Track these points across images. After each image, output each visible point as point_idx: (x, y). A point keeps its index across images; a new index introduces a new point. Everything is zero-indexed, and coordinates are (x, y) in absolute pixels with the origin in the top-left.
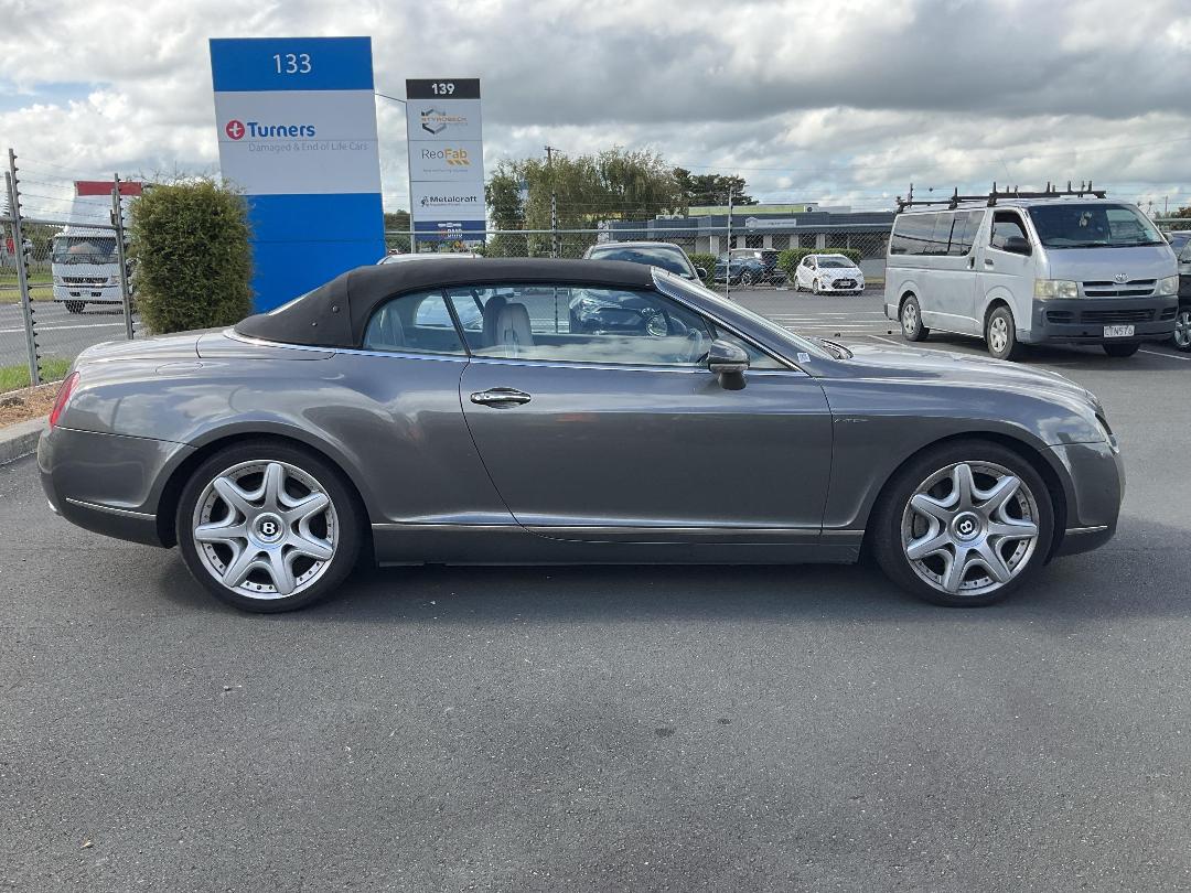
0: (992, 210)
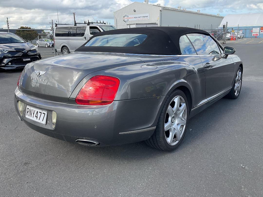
0: (89, 26)
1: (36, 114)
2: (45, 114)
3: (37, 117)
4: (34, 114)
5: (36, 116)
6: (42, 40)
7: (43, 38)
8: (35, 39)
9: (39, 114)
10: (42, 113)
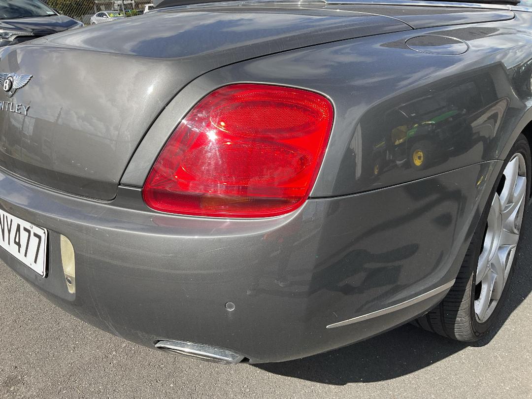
1: (16, 236)
2: (39, 237)
3: (18, 244)
4: (9, 231)
5: (17, 240)
6: (101, 15)
7: (106, 10)
8: (88, 14)
9: (24, 235)
10: (32, 234)
